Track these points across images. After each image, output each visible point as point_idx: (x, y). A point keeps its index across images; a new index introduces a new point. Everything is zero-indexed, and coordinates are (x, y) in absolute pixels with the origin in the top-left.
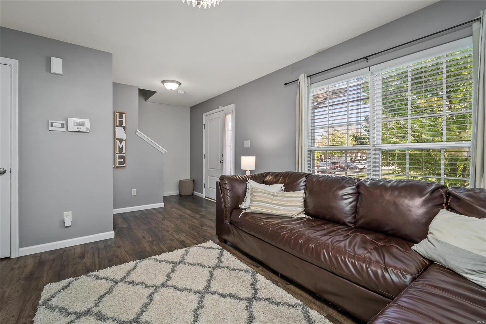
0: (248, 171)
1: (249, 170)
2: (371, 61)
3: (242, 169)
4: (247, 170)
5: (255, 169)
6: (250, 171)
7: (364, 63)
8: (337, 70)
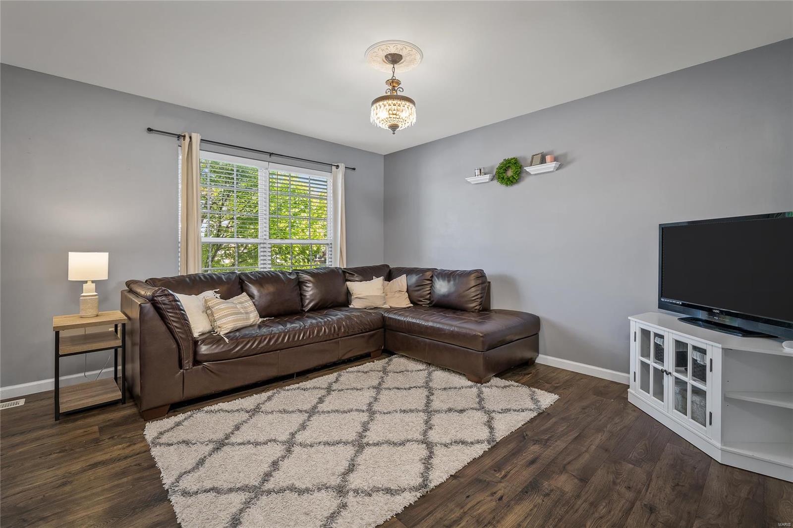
0: (89, 283)
1: (93, 282)
2: (274, 158)
3: (69, 279)
4: (86, 282)
5: (107, 278)
6: (94, 285)
7: (267, 157)
8: (242, 150)
